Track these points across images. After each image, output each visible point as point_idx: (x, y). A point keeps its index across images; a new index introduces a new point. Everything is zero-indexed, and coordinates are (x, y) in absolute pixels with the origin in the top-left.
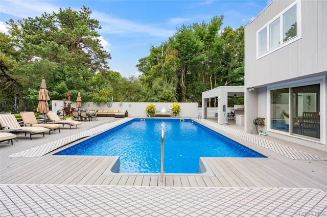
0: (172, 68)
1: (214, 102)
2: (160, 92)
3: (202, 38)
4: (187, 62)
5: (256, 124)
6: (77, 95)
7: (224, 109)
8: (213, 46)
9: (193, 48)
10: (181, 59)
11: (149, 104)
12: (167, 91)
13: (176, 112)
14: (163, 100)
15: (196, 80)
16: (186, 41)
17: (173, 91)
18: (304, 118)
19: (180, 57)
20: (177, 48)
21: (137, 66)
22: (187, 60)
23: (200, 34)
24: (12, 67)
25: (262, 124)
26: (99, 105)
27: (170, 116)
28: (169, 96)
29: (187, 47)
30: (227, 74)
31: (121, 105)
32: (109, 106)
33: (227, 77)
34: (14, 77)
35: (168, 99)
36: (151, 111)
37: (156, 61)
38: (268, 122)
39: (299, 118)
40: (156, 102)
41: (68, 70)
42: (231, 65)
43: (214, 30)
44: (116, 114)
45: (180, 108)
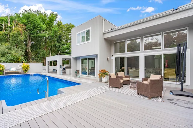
0: (20, 38)
1: (52, 63)
2: (8, 55)
3: (44, 22)
4: (33, 35)
5: (76, 73)
7: (61, 67)
8: (51, 30)
9: (38, 27)
10: (29, 33)
12: (16, 54)
13: (26, 70)
14: (12, 61)
15: (40, 48)
16: (33, 22)
17: (22, 55)
18: (91, 69)
19: (27, 31)
20: (24, 24)
22: (33, 34)
23: (42, 19)
25: (78, 73)
27: (20, 73)
28: (18, 58)
29: (33, 25)
30: (60, 47)
33: (59, 49)
35: (17, 60)
38: (80, 72)
39: (90, 70)
40: (4, 62)
42: (62, 43)
43: (52, 20)
45: (29, 67)
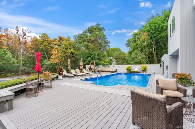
0: (144, 44)
2: (135, 59)
6: (94, 62)
7: (167, 68)
11: (128, 66)
12: (139, 58)
13: (145, 70)
14: (137, 63)
17: (143, 58)
20: (148, 31)
21: (126, 44)
22: (155, 37)
24: (75, 53)
26: (104, 66)
27: (140, 72)
28: (141, 61)
31: (114, 66)
32: (109, 67)
34: (76, 56)
36: (129, 70)
37: (136, 40)
40: (133, 64)
41: (92, 52)
44: (111, 71)
45: (147, 67)
